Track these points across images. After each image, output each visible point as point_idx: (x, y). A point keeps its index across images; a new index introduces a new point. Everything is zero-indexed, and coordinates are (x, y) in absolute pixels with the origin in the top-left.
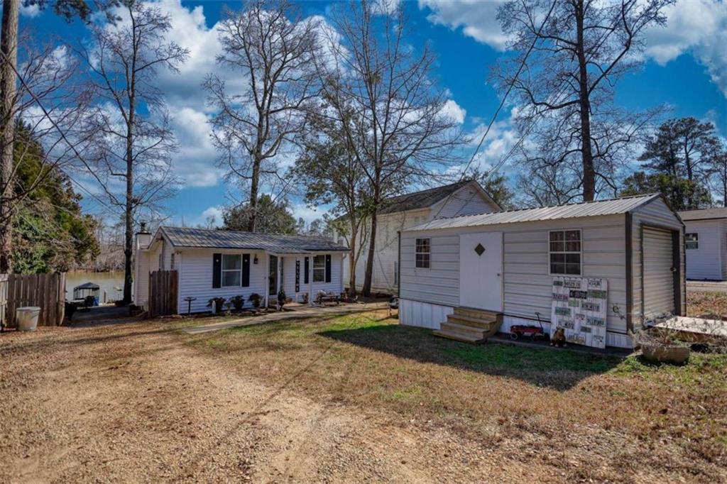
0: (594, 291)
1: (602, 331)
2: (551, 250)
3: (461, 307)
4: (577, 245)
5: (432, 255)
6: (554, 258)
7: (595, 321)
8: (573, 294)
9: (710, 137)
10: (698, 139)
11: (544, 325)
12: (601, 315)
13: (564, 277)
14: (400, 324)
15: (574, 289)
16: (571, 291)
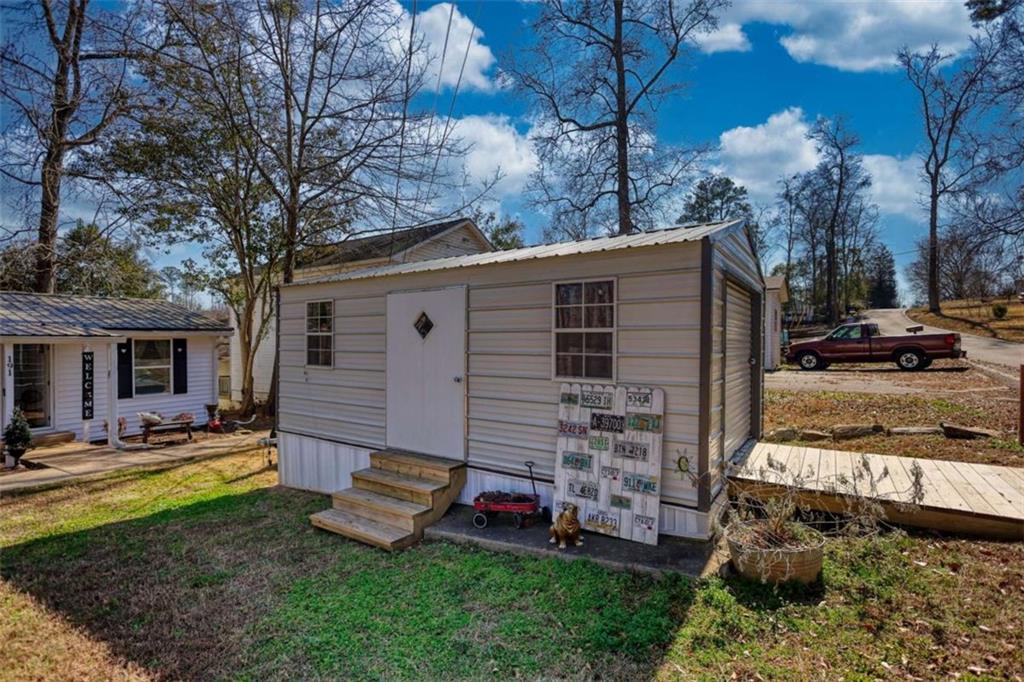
0: (638, 416)
1: (653, 502)
2: (557, 326)
3: (389, 450)
4: (608, 312)
5: (337, 337)
6: (563, 342)
7: (639, 482)
8: (599, 422)
9: (743, 203)
10: (733, 204)
11: (542, 489)
12: (650, 469)
13: (581, 385)
14: (280, 487)
15: (597, 411)
16: (594, 415)
